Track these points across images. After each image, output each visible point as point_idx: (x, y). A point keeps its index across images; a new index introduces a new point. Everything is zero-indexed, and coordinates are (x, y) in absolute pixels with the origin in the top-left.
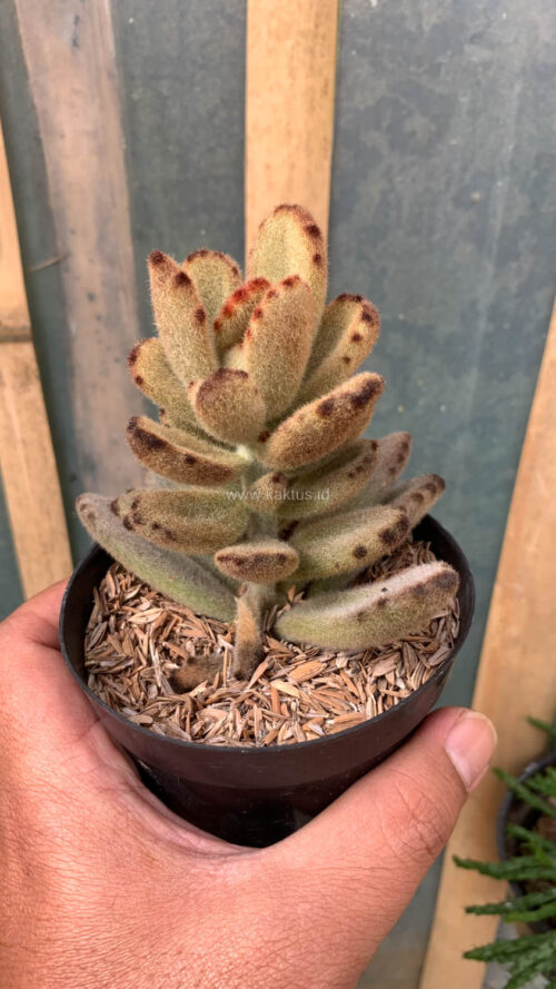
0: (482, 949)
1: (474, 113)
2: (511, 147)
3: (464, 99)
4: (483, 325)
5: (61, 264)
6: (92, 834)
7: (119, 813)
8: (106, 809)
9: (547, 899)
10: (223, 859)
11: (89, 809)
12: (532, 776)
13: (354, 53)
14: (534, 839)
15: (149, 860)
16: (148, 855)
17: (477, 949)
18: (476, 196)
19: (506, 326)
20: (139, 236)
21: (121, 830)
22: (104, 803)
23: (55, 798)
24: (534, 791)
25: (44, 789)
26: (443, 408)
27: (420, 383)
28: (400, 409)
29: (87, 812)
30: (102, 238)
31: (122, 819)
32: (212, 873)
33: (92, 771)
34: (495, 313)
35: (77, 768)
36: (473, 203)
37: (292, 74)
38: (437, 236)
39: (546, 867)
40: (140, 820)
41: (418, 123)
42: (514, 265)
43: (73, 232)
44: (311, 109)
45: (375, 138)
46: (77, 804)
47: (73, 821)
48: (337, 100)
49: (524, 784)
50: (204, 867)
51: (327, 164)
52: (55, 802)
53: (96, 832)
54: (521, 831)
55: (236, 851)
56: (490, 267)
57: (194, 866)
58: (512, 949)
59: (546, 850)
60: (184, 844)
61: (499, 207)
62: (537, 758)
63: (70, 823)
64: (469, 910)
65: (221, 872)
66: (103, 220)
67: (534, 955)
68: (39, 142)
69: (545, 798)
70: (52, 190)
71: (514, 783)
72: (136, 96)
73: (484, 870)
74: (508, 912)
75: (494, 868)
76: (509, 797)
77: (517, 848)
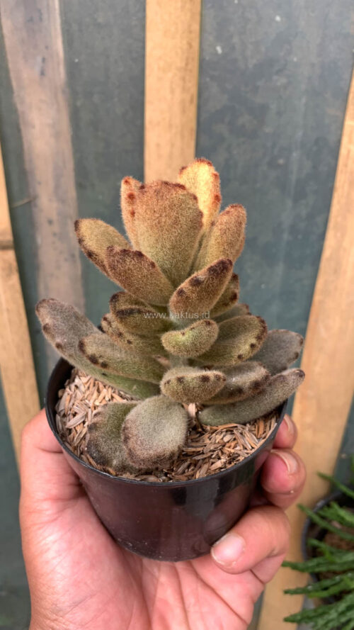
0: (295, 615)
2: (301, 133)
3: (273, 106)
4: (286, 236)
5: (31, 203)
9: (334, 582)
12: (322, 508)
13: (208, 80)
14: (324, 546)
17: (291, 616)
18: (281, 161)
19: (300, 237)
20: (80, 186)
24: (323, 518)
26: (263, 286)
27: (249, 271)
30: (57, 187)
34: (293, 230)
36: (279, 166)
37: (172, 91)
38: (258, 185)
39: (333, 563)
43: (40, 183)
45: (222, 128)
48: (199, 106)
49: (317, 513)
51: (193, 144)
54: (315, 542)
58: (312, 614)
59: (332, 553)
61: (294, 168)
62: (324, 497)
64: (286, 592)
66: (58, 177)
67: (327, 617)
68: (19, 130)
69: (330, 522)
70: (27, 158)
71: (310, 513)
72: (79, 103)
73: (294, 567)
74: (309, 592)
75: (301, 565)
76: (308, 522)
77: (314, 553)
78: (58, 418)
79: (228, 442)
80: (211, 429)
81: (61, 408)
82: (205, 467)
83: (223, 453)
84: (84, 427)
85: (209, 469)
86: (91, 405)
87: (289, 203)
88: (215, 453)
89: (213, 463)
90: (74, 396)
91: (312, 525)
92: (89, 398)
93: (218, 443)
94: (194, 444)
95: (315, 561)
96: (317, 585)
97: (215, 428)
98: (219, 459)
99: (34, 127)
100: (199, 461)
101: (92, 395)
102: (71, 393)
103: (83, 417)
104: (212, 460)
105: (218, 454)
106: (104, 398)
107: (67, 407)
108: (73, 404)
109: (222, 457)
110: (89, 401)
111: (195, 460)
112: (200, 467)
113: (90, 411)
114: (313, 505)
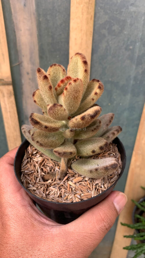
1: (131, 25)
2: (141, 34)
3: (129, 21)
4: (132, 82)
5: (20, 65)
6: (19, 217)
7: (26, 212)
8: (23, 210)
10: (52, 227)
11: (19, 210)
12: (142, 202)
13: (99, 8)
14: (142, 218)
15: (33, 225)
16: (33, 224)
17: (127, 247)
18: (131, 47)
19: (138, 82)
20: (41, 57)
21: (27, 216)
22: (23, 209)
23: (10, 206)
24: (142, 206)
25: (8, 204)
26: (121, 104)
27: (115, 97)
28: (109, 104)
29: (18, 211)
30: (31, 58)
31: (27, 214)
32: (49, 230)
33: (20, 200)
34: (135, 78)
35: (17, 199)
36: (130, 49)
37: (83, 14)
38: (120, 58)
40: (32, 214)
41: (116, 28)
42: (141, 66)
43: (23, 56)
44: (87, 23)
45: (105, 32)
46: (16, 209)
47: (14, 213)
48: (94, 21)
49: (140, 204)
50: (47, 228)
52: (10, 208)
53: (20, 217)
54: (138, 216)
55: (56, 225)
57: (45, 228)
58: (136, 247)
60: (43, 222)
61: (137, 50)
62: (143, 197)
63: (13, 214)
64: (125, 237)
65: (52, 230)
66: (31, 53)
67: (142, 249)
68: (15, 32)
70: (18, 45)
71: (137, 204)
72: (41, 20)
73: (128, 226)
74: (135, 237)
75: (131, 225)
76: (135, 207)
77: (138, 221)
87: (134, 67)
91: (137, 209)
95: (138, 224)
96: (139, 234)
99: (21, 30)
114: (138, 200)
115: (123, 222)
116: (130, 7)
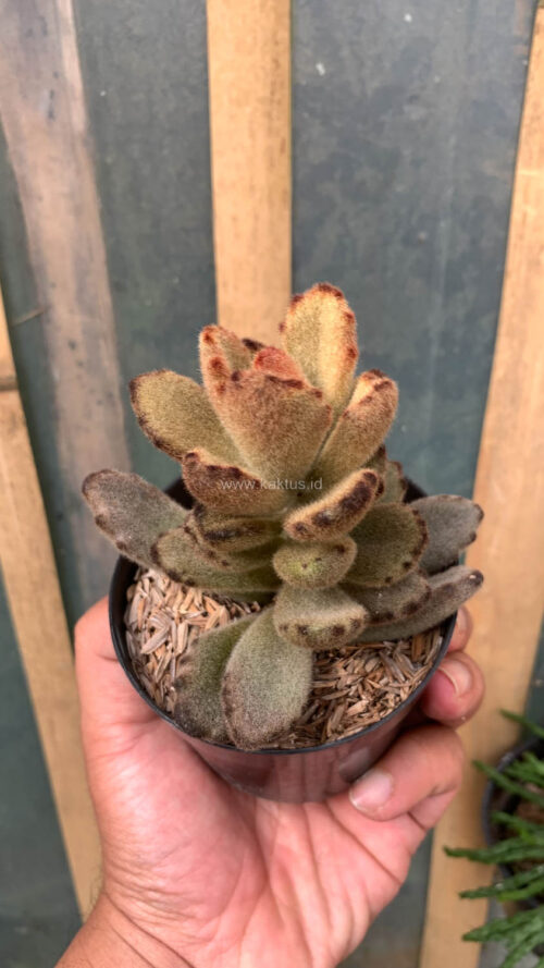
0: (479, 930)
3: (407, 153)
4: (435, 351)
9: (535, 876)
12: (511, 764)
14: (516, 822)
17: (473, 930)
20: (116, 287)
24: (513, 779)
30: (81, 290)
34: (446, 340)
37: (252, 135)
39: (531, 847)
41: (366, 174)
43: (53, 285)
48: (294, 157)
49: (503, 773)
54: (503, 817)
56: (438, 298)
58: (504, 926)
59: (531, 832)
62: (512, 748)
64: (464, 895)
66: (81, 275)
67: (528, 929)
69: (524, 783)
71: (493, 773)
73: (472, 856)
74: (499, 892)
75: (484, 853)
76: (489, 786)
77: (502, 833)
78: (129, 636)
79: (372, 671)
80: (347, 651)
81: (132, 619)
82: (340, 709)
83: (364, 688)
84: (167, 651)
85: (345, 714)
86: (175, 615)
88: (354, 688)
89: (351, 704)
90: (149, 599)
91: (497, 791)
92: (171, 603)
93: (358, 673)
94: (324, 677)
95: (504, 846)
96: (510, 881)
97: (353, 648)
98: (359, 698)
99: (41, 199)
100: (330, 701)
101: (175, 596)
102: (145, 595)
103: (164, 636)
104: (349, 700)
105: (357, 690)
106: (193, 601)
107: (140, 619)
108: (150, 613)
109: (363, 697)
110: (171, 608)
111: (325, 701)
112: (333, 710)
113: (173, 624)
114: (496, 760)
115: (453, 846)
116: (407, 108)
